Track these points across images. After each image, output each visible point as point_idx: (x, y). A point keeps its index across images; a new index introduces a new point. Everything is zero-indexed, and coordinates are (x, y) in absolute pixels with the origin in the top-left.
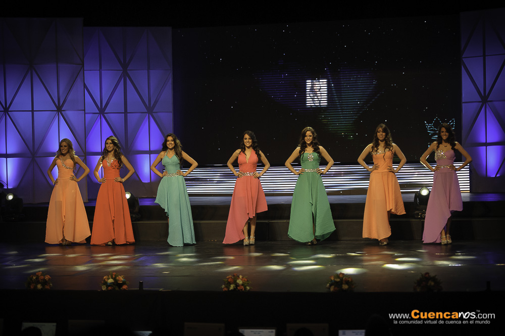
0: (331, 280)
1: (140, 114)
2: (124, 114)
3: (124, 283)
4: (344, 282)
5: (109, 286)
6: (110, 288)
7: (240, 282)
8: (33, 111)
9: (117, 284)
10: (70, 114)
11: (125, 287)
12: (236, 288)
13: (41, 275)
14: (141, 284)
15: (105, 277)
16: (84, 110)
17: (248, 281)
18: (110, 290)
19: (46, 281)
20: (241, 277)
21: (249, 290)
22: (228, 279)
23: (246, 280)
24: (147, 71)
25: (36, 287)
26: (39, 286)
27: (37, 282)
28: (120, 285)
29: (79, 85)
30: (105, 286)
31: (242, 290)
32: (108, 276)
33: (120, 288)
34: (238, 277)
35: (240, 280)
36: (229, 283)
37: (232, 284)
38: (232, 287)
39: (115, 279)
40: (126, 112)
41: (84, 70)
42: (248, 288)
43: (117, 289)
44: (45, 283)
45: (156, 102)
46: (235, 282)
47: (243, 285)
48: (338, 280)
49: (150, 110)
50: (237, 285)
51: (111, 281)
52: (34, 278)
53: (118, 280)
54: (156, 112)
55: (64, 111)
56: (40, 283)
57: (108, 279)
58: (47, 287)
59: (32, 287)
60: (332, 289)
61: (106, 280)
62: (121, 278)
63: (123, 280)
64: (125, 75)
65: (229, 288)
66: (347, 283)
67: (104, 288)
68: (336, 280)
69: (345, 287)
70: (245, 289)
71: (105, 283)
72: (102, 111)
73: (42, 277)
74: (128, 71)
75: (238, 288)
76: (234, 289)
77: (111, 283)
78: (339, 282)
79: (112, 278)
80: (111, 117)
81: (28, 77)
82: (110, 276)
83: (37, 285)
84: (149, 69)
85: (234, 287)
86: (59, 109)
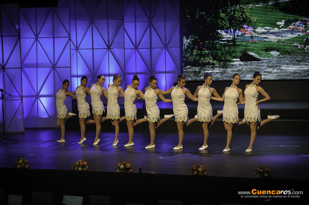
1: (159, 49)
2: (149, 49)
3: (130, 168)
4: (265, 172)
6: (121, 171)
7: (200, 170)
8: (93, 49)
9: (125, 168)
10: (116, 51)
11: (131, 170)
12: (198, 173)
13: (81, 162)
14: (140, 169)
15: (119, 164)
16: (124, 48)
17: (205, 169)
18: (122, 172)
19: (84, 165)
20: (201, 166)
21: (206, 175)
22: (193, 167)
23: (204, 168)
24: (164, 22)
25: (78, 169)
26: (80, 169)
27: (79, 166)
28: (128, 169)
29: (121, 29)
30: (119, 170)
31: (201, 175)
32: (121, 164)
33: (128, 171)
34: (200, 166)
35: (200, 168)
36: (194, 171)
37: (196, 171)
38: (195, 173)
39: (124, 165)
40: (151, 48)
41: (124, 22)
42: (205, 173)
43: (126, 171)
44: (83, 166)
45: (170, 41)
46: (197, 170)
47: (202, 171)
48: (262, 170)
49: (166, 46)
50: (198, 172)
51: (122, 166)
52: (77, 163)
53: (127, 167)
54: (169, 48)
55: (112, 48)
56: (81, 167)
57: (121, 165)
58: (85, 169)
59: (76, 169)
60: (258, 176)
61: (120, 166)
62: (128, 165)
63: (129, 166)
64: (150, 25)
65: (193, 174)
66: (268, 172)
67: (118, 171)
68: (260, 170)
69: (266, 175)
70: (203, 174)
71: (119, 168)
72: (136, 47)
73: (82, 163)
74: (152, 23)
75: (199, 173)
76: (197, 174)
77: (122, 168)
78: (262, 172)
79: (123, 165)
80: (142, 51)
81: (90, 28)
82: (122, 164)
83: (79, 168)
84: (165, 21)
85: (196, 173)
86: (109, 48)
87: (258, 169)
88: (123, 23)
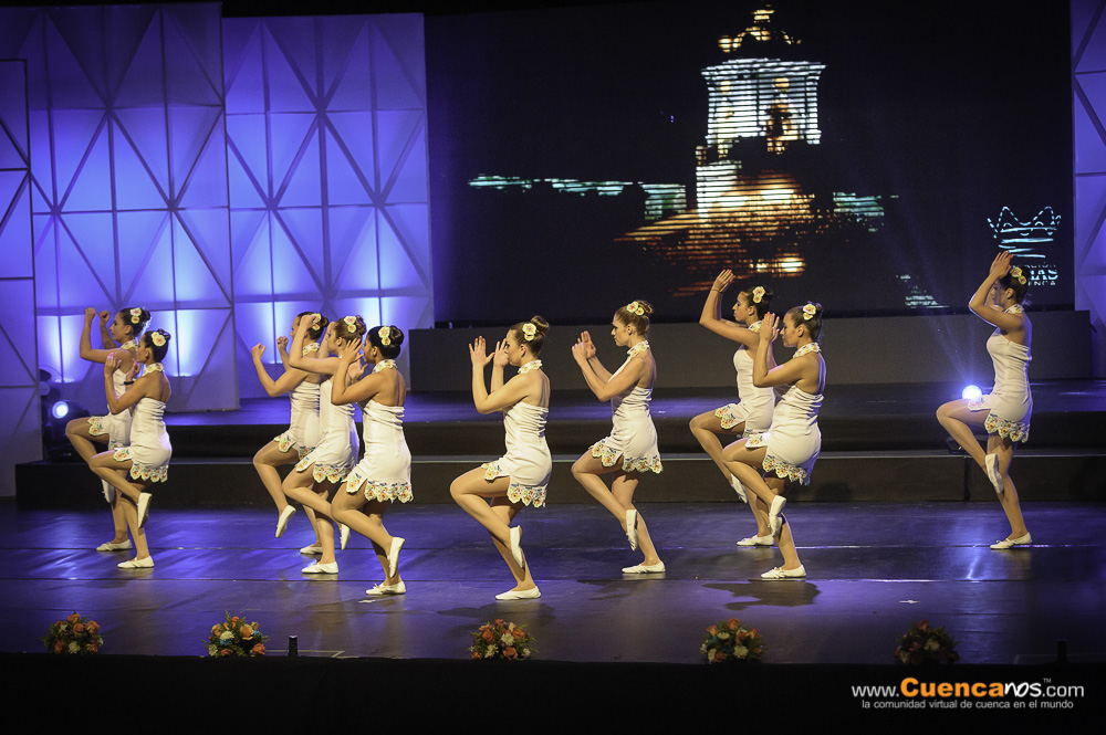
0: (711, 637)
1: (355, 209)
2: (320, 210)
3: (257, 640)
4: (738, 641)
5: (224, 647)
6: (224, 652)
7: (507, 639)
8: (114, 211)
9: (240, 641)
10: (196, 216)
11: (258, 648)
12: (501, 653)
13: (78, 622)
14: (293, 642)
15: (214, 627)
16: (228, 207)
17: (526, 636)
18: (226, 656)
19: (89, 635)
20: (511, 626)
21: (529, 657)
22: (483, 632)
23: (522, 634)
24: (369, 114)
25: (65, 648)
26: (74, 647)
27: (70, 637)
28: (247, 645)
29: (217, 139)
30: (215, 646)
31: (512, 657)
32: (222, 624)
33: (247, 651)
34: (506, 627)
35: (508, 635)
36: (485, 643)
37: (492, 643)
38: (491, 651)
39: (235, 631)
40: (325, 205)
41: (225, 115)
42: (527, 652)
43: (241, 653)
44: (86, 638)
45: (391, 182)
46: (497, 640)
47: (514, 645)
48: (726, 636)
49: (379, 199)
50: (501, 647)
51: (227, 635)
52: (63, 627)
53: (244, 636)
54: (392, 205)
55: (183, 209)
56: (75, 640)
57: (223, 630)
58: (91, 647)
59: (58, 649)
60: (712, 656)
61: (218, 634)
62: (250, 630)
63: (253, 632)
64: (322, 122)
65: (484, 654)
66: (746, 642)
67: (213, 651)
68: (720, 635)
69: (741, 651)
70: (520, 656)
71: (215, 640)
72: (272, 204)
73: (81, 626)
74: (328, 114)
75: (504, 652)
76: (496, 656)
77: (227, 640)
78: (727, 640)
79: (231, 629)
80: (293, 216)
81: (103, 136)
82: (226, 625)
83: (68, 643)
84: (374, 108)
85: (494, 650)
86: (173, 206)
87: (713, 632)
88: (222, 117)
